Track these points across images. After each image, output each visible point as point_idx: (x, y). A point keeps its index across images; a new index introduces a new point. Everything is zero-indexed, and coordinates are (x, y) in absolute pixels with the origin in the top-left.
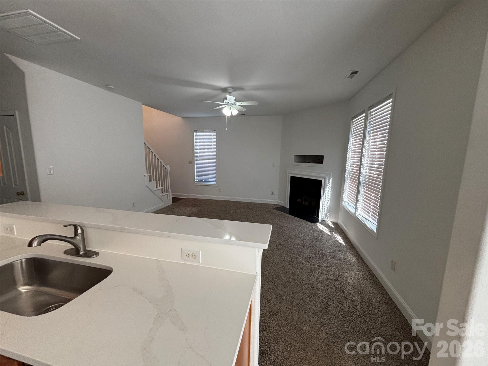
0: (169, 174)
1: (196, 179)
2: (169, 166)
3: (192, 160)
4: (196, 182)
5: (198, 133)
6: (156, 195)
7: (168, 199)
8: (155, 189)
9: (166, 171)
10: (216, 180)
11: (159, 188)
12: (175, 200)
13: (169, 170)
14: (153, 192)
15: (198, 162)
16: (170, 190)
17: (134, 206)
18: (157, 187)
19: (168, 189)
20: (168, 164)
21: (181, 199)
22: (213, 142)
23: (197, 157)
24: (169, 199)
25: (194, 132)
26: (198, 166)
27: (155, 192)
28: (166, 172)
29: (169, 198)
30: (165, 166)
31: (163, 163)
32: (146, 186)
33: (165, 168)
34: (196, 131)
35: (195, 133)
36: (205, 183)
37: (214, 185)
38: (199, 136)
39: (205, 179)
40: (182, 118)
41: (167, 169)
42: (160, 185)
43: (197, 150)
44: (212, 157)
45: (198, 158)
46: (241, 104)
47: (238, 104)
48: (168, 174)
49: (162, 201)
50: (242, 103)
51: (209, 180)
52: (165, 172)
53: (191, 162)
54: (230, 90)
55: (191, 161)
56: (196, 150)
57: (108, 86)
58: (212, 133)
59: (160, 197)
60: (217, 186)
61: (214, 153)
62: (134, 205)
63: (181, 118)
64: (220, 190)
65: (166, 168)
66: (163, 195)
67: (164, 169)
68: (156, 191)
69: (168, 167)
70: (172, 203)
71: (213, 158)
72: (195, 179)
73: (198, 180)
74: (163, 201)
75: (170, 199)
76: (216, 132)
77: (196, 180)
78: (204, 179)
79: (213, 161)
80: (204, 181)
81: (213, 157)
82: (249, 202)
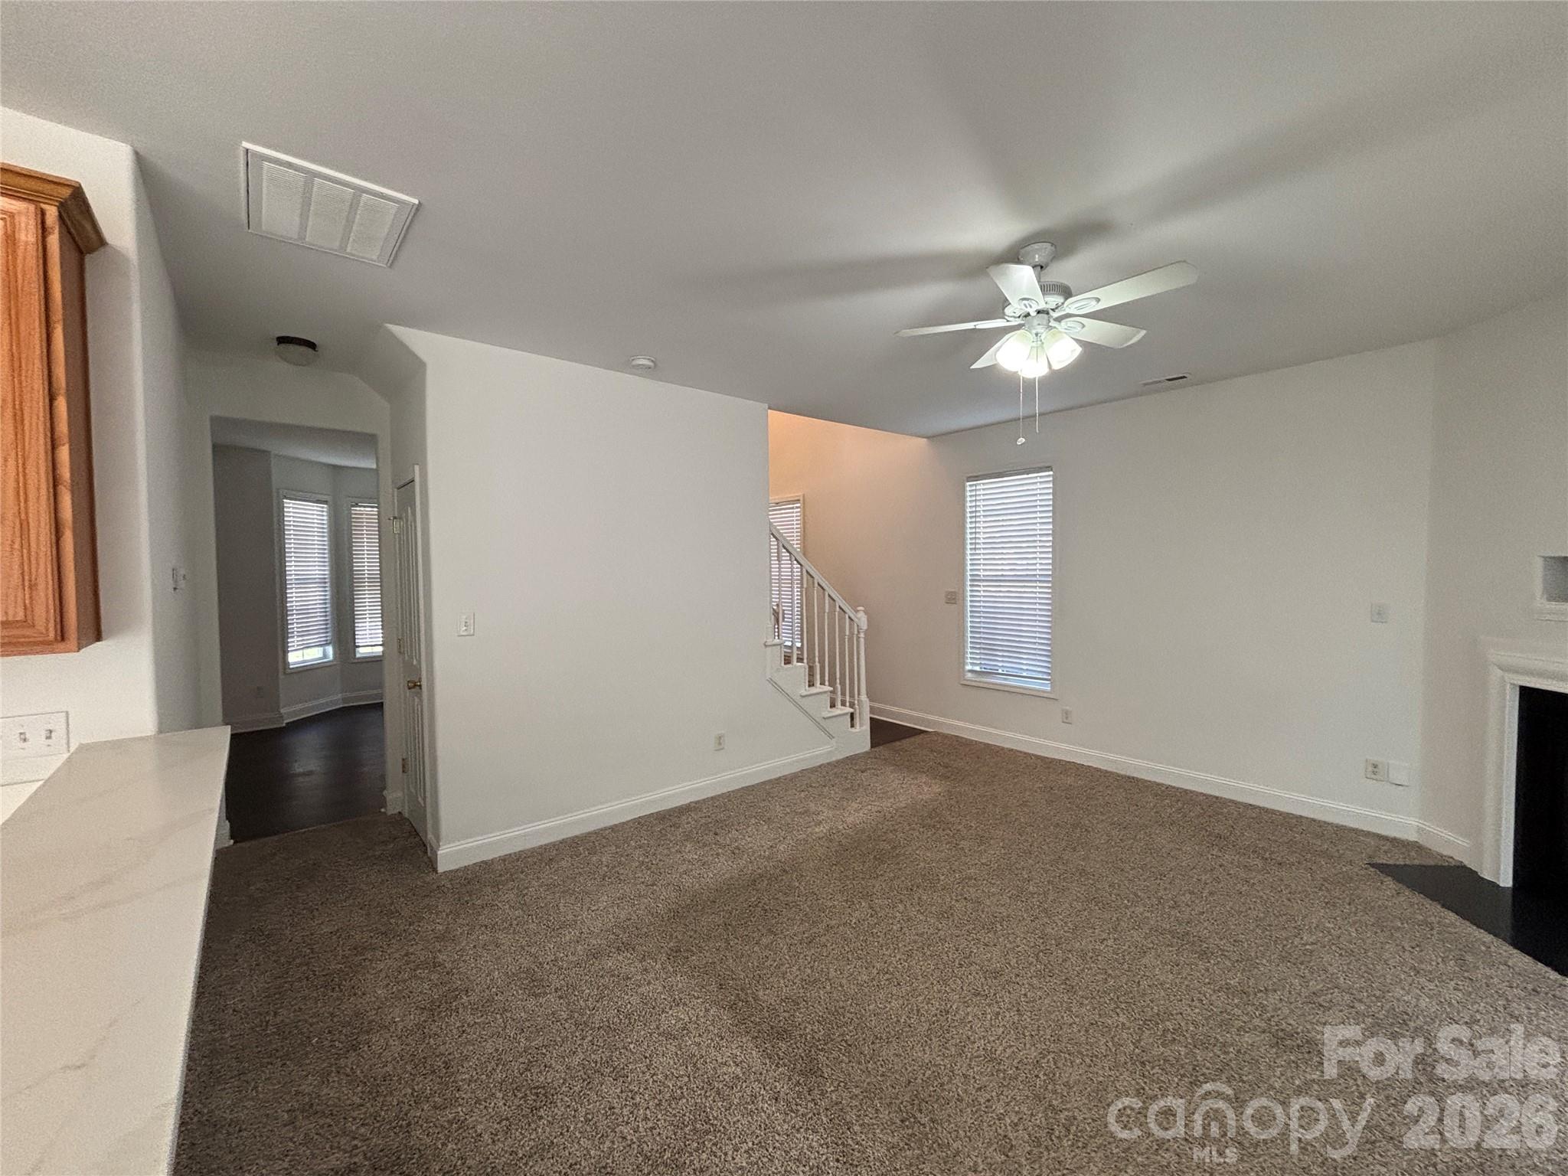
0: (862, 640)
1: (969, 661)
2: (866, 612)
3: (956, 590)
4: (969, 675)
5: (983, 485)
6: (806, 713)
7: (853, 730)
8: (805, 690)
9: (850, 629)
10: (1049, 674)
11: (818, 688)
12: (884, 733)
13: (864, 627)
14: (796, 704)
15: (976, 596)
16: (864, 697)
17: (721, 747)
18: (811, 684)
19: (859, 694)
20: (860, 606)
21: (920, 734)
22: (1039, 515)
23: (975, 579)
24: (859, 732)
25: (968, 484)
26: (979, 612)
27: (804, 702)
28: (852, 633)
29: (858, 727)
30: (850, 612)
31: (840, 602)
32: (771, 681)
33: (847, 617)
34: (977, 478)
35: (970, 486)
36: (1005, 679)
37: (1038, 691)
38: (983, 495)
39: (1005, 664)
40: (928, 438)
41: (856, 620)
42: (827, 678)
43: (975, 549)
44: (1035, 575)
45: (979, 580)
46: (1094, 303)
47: (1078, 308)
48: (858, 638)
49: (831, 737)
50: (1098, 300)
51: (1022, 669)
52: (847, 633)
53: (954, 598)
54: (1037, 251)
55: (955, 592)
56: (973, 552)
57: (634, 363)
58: (1037, 477)
59: (823, 723)
60: (1051, 696)
61: (1041, 562)
62: (720, 744)
63: (925, 440)
64: (1067, 718)
65: (853, 617)
66: (834, 714)
67: (845, 623)
68: (804, 699)
69: (861, 615)
70: (872, 747)
71: (1038, 578)
72: (964, 664)
73: (977, 668)
74: (833, 737)
75: (863, 729)
76: (1051, 473)
77: (969, 667)
78: (1001, 665)
79: (1039, 595)
80: (1000, 671)
81: (1040, 575)
82: (1217, 794)
